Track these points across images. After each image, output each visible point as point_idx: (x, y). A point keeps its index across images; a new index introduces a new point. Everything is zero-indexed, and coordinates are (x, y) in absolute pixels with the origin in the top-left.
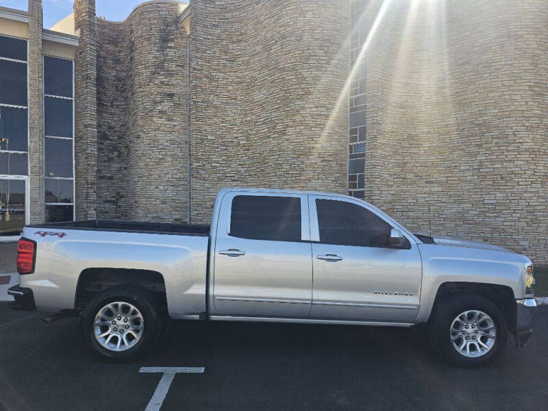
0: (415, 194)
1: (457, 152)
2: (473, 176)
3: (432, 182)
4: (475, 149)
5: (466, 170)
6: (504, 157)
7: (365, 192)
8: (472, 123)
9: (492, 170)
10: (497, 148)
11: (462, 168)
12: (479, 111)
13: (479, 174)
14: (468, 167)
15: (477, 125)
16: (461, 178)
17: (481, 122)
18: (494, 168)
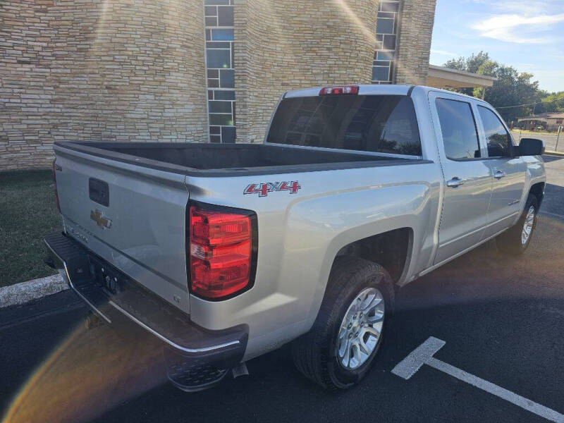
0: (272, 96)
1: (310, 54)
2: (323, 80)
3: (287, 85)
4: (325, 52)
5: (318, 74)
6: (347, 63)
7: (236, 93)
8: (324, 23)
9: (339, 75)
10: (343, 54)
11: (314, 71)
12: (331, 11)
13: (329, 79)
14: (319, 71)
15: (329, 27)
16: (313, 82)
17: (332, 24)
18: (340, 74)
